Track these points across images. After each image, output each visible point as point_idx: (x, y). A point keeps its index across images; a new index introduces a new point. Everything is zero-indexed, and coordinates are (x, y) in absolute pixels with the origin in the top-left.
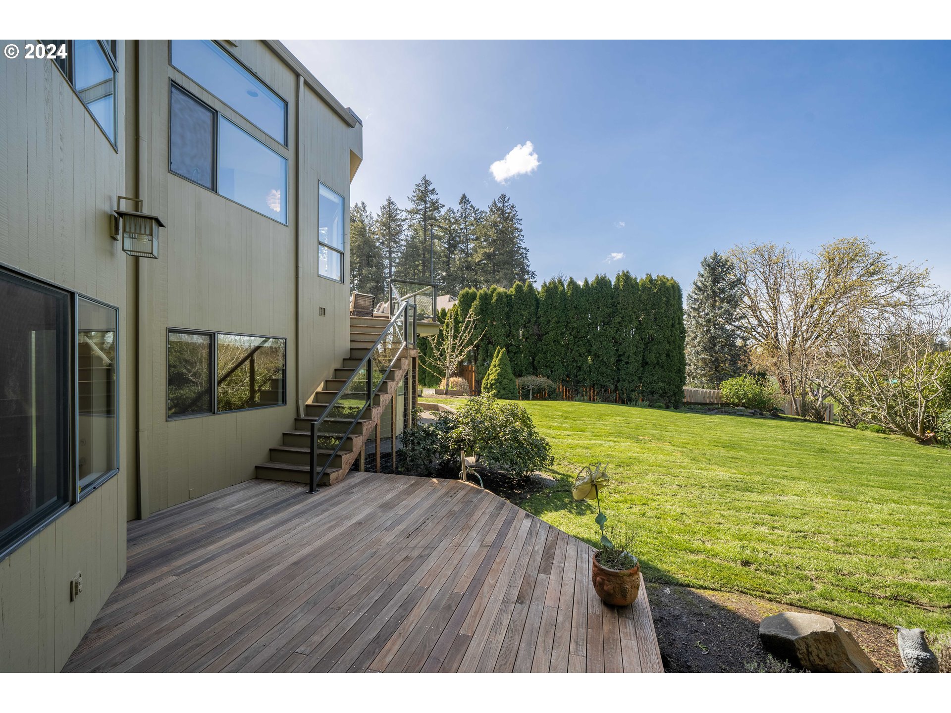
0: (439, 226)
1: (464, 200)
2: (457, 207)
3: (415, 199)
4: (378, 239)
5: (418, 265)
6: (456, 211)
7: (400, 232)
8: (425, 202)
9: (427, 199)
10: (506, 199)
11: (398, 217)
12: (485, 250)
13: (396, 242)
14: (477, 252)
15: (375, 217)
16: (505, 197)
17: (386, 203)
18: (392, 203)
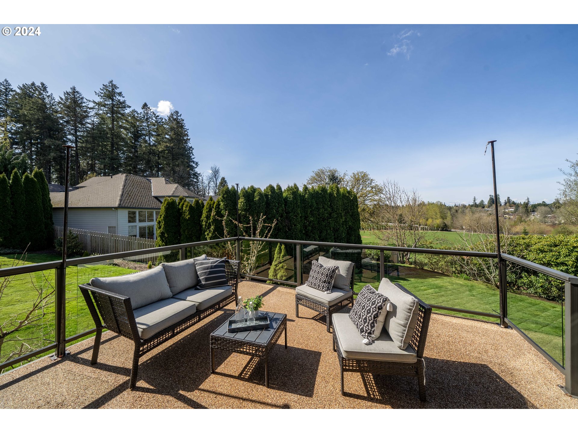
0: (126, 121)
1: (145, 106)
2: (140, 110)
3: (102, 95)
4: (62, 118)
5: (107, 145)
6: (139, 112)
7: (87, 117)
8: (113, 100)
9: (114, 98)
10: (179, 115)
11: (84, 105)
12: (167, 144)
13: (82, 124)
14: (160, 144)
15: (57, 99)
16: (178, 113)
17: (69, 90)
18: (77, 92)
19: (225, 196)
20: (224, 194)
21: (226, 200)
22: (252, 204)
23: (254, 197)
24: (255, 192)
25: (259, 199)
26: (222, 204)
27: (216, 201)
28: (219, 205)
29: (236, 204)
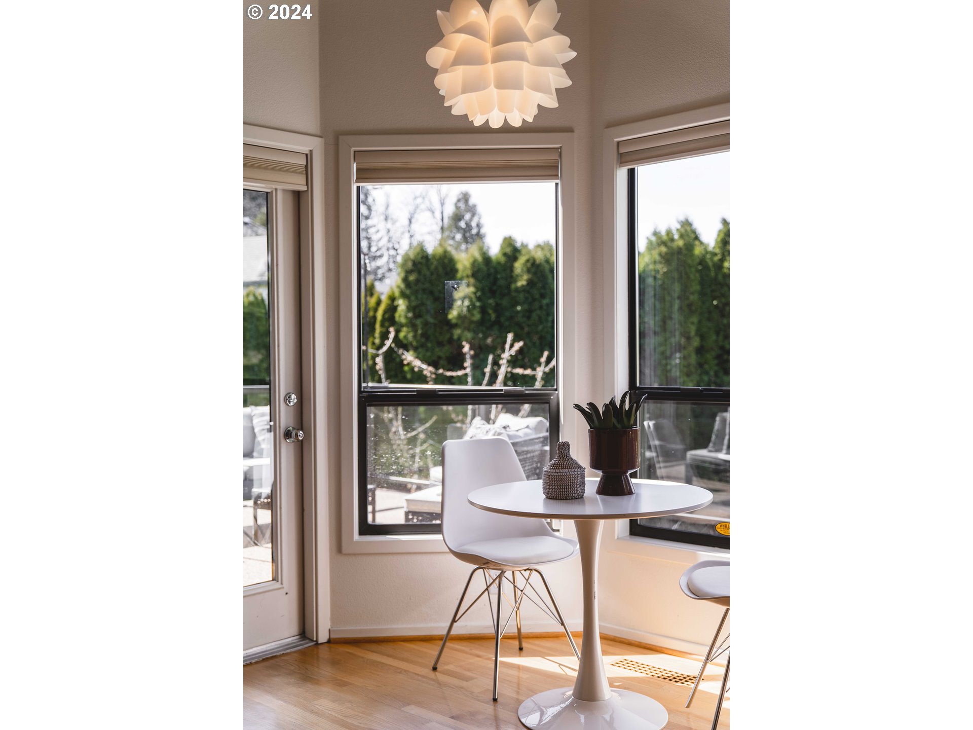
19: (412, 278)
20: (408, 272)
21: (415, 293)
22: (505, 302)
23: (512, 278)
24: (515, 259)
25: (530, 283)
26: (402, 305)
27: (384, 298)
28: (392, 309)
29: (445, 302)
